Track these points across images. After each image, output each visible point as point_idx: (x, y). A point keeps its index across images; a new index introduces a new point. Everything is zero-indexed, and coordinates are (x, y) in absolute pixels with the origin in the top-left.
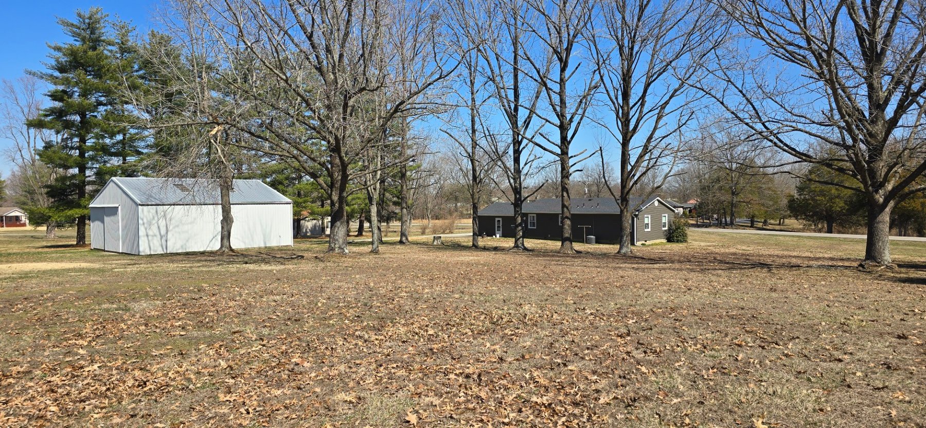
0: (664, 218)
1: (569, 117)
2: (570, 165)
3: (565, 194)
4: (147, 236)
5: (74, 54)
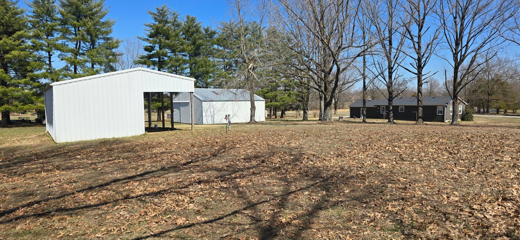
0: (460, 108)
1: (422, 54)
2: (423, 79)
3: (420, 94)
4: (206, 116)
5: (157, 29)
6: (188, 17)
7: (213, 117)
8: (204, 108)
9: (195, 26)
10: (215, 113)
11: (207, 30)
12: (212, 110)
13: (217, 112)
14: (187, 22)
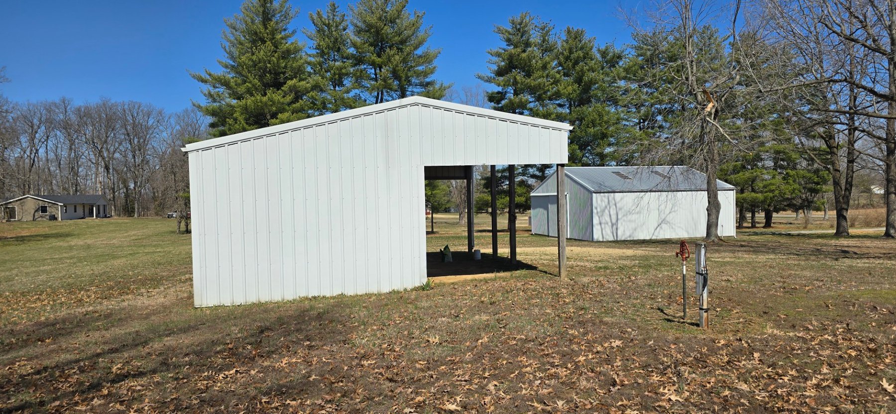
4: (600, 224)
5: (511, 58)
6: (569, 32)
7: (615, 227)
8: (596, 208)
9: (582, 48)
10: (620, 217)
11: (604, 53)
12: (613, 212)
13: (624, 216)
14: (567, 42)
